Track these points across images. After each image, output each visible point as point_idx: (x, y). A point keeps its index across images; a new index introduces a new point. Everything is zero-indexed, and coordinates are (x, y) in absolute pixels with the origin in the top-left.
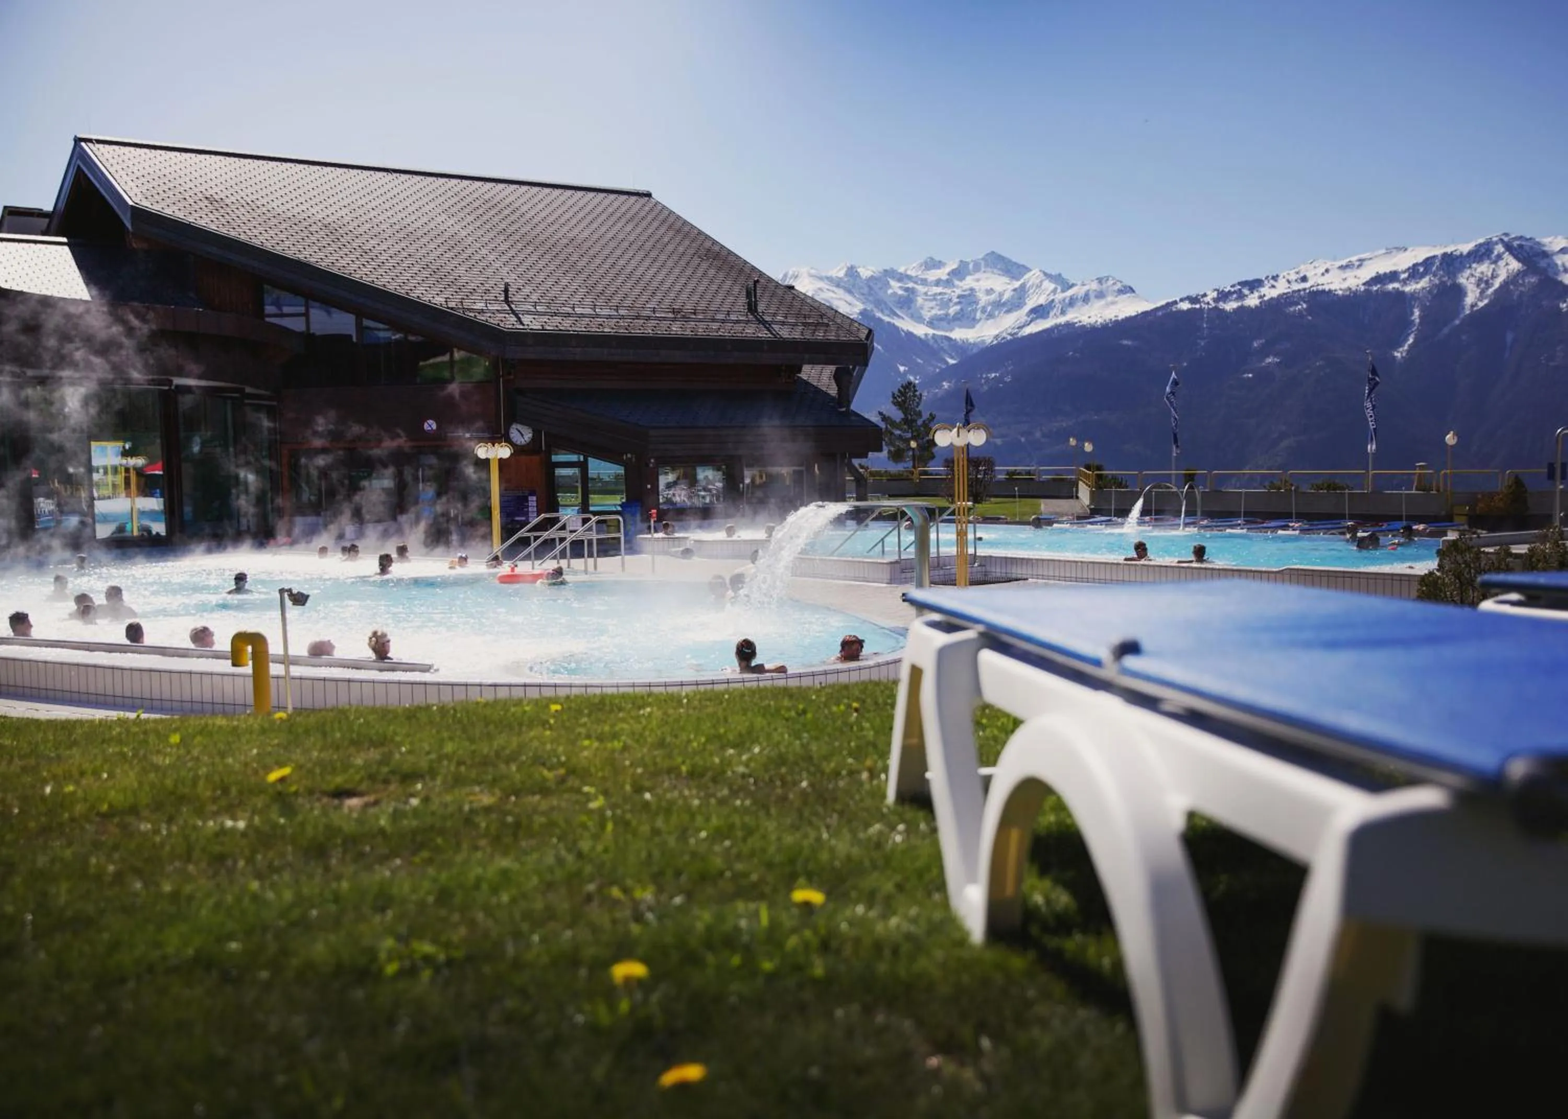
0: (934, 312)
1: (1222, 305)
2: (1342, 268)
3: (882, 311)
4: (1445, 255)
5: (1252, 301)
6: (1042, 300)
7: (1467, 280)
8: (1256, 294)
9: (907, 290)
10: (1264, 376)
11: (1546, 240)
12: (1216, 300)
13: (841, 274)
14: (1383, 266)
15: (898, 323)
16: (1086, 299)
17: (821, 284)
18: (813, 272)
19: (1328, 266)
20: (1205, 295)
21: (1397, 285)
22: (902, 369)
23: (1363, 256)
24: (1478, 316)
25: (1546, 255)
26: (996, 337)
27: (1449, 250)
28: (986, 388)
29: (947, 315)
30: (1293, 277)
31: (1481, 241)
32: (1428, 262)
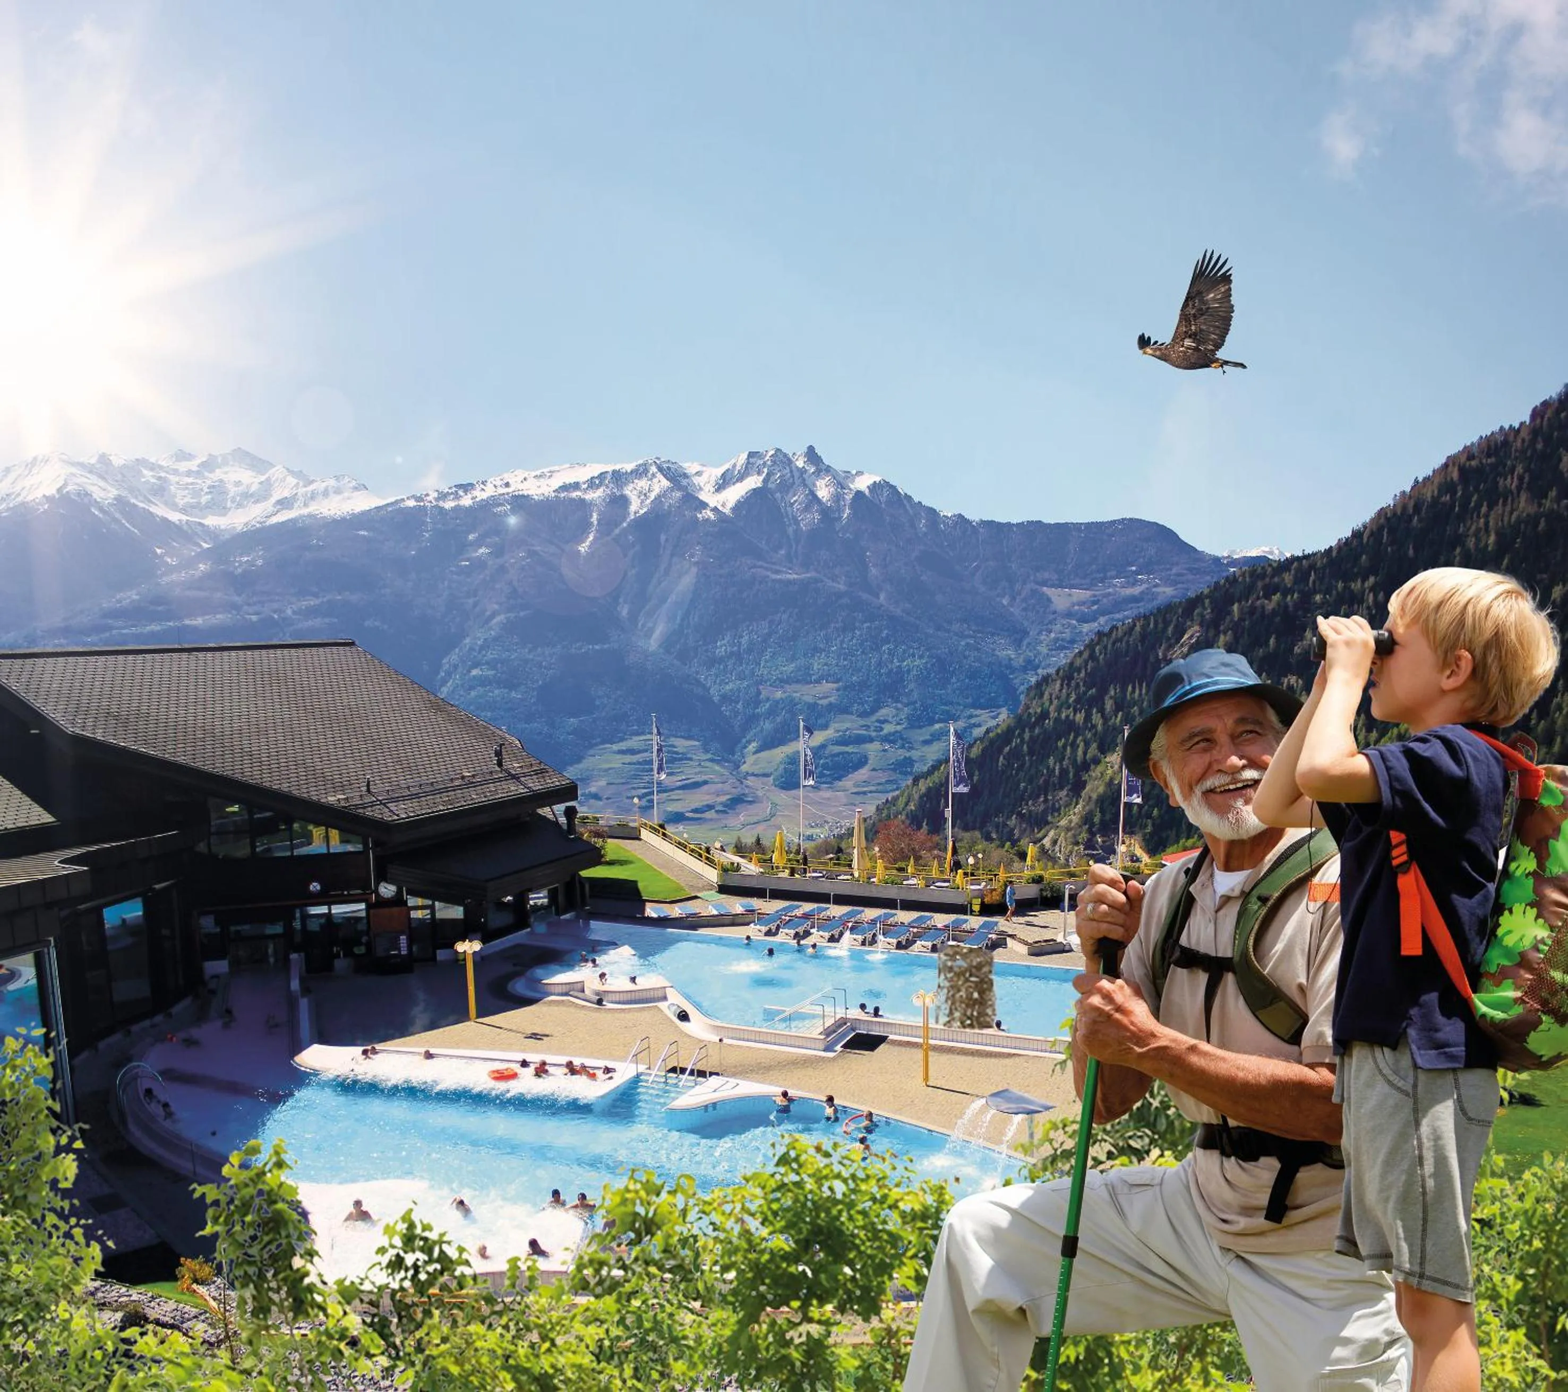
0: (186, 500)
1: (441, 504)
2: (536, 477)
3: (136, 498)
4: (614, 472)
5: (466, 501)
6: (286, 494)
7: (629, 491)
8: (469, 496)
9: (160, 478)
10: (480, 564)
11: (685, 465)
12: (437, 499)
13: (93, 461)
14: (569, 477)
15: (153, 509)
16: (326, 493)
17: (73, 470)
18: (64, 457)
19: (526, 475)
20: (427, 495)
21: (579, 493)
22: (159, 551)
23: (552, 469)
24: (642, 523)
25: (685, 476)
26: (246, 524)
27: (617, 467)
28: (240, 570)
29: (199, 503)
30: (499, 483)
31: (640, 462)
32: (602, 476)
